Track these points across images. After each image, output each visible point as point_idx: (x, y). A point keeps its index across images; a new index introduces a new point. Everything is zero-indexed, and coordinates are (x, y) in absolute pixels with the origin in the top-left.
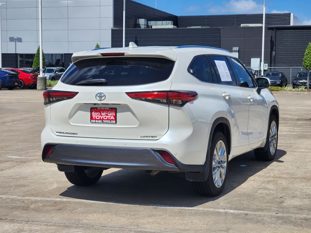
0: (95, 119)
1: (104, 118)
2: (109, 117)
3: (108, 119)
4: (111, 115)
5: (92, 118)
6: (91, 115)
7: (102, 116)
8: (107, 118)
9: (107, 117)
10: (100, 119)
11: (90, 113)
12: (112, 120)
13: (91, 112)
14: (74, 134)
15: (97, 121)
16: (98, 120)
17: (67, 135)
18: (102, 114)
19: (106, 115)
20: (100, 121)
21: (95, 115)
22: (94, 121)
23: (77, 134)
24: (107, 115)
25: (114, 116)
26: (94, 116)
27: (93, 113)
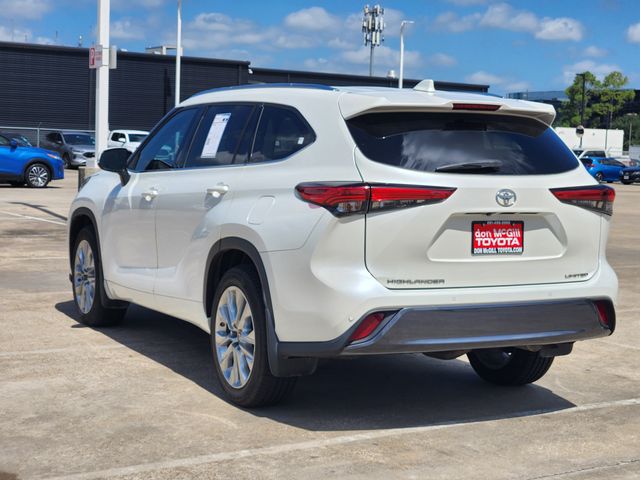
0: (482, 246)
1: (499, 244)
2: (509, 240)
3: (506, 246)
4: (513, 236)
5: (474, 244)
6: (473, 237)
7: (494, 238)
8: (504, 244)
9: (504, 240)
10: (491, 246)
11: (470, 234)
12: (515, 246)
13: (473, 231)
14: (435, 282)
15: (485, 250)
16: (488, 247)
17: (417, 285)
18: (496, 234)
19: (503, 236)
20: (492, 250)
21: (480, 237)
22: (480, 250)
23: (443, 281)
24: (505, 236)
25: (518, 238)
26: (479, 240)
27: (478, 234)
